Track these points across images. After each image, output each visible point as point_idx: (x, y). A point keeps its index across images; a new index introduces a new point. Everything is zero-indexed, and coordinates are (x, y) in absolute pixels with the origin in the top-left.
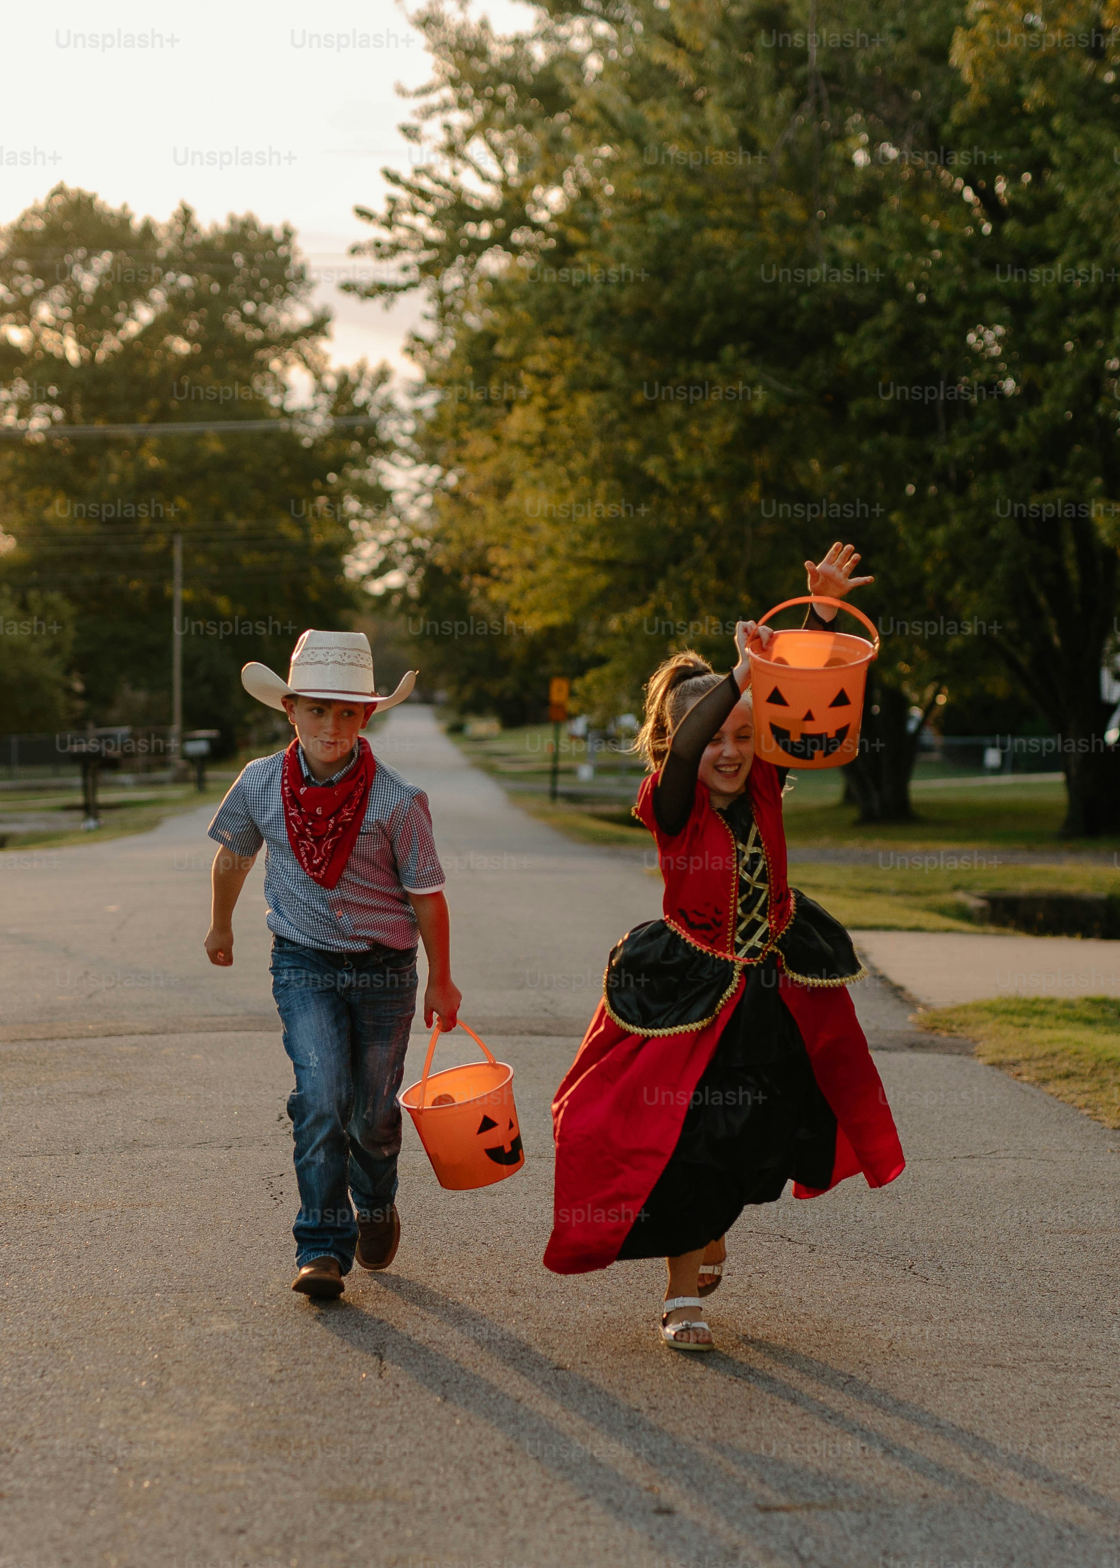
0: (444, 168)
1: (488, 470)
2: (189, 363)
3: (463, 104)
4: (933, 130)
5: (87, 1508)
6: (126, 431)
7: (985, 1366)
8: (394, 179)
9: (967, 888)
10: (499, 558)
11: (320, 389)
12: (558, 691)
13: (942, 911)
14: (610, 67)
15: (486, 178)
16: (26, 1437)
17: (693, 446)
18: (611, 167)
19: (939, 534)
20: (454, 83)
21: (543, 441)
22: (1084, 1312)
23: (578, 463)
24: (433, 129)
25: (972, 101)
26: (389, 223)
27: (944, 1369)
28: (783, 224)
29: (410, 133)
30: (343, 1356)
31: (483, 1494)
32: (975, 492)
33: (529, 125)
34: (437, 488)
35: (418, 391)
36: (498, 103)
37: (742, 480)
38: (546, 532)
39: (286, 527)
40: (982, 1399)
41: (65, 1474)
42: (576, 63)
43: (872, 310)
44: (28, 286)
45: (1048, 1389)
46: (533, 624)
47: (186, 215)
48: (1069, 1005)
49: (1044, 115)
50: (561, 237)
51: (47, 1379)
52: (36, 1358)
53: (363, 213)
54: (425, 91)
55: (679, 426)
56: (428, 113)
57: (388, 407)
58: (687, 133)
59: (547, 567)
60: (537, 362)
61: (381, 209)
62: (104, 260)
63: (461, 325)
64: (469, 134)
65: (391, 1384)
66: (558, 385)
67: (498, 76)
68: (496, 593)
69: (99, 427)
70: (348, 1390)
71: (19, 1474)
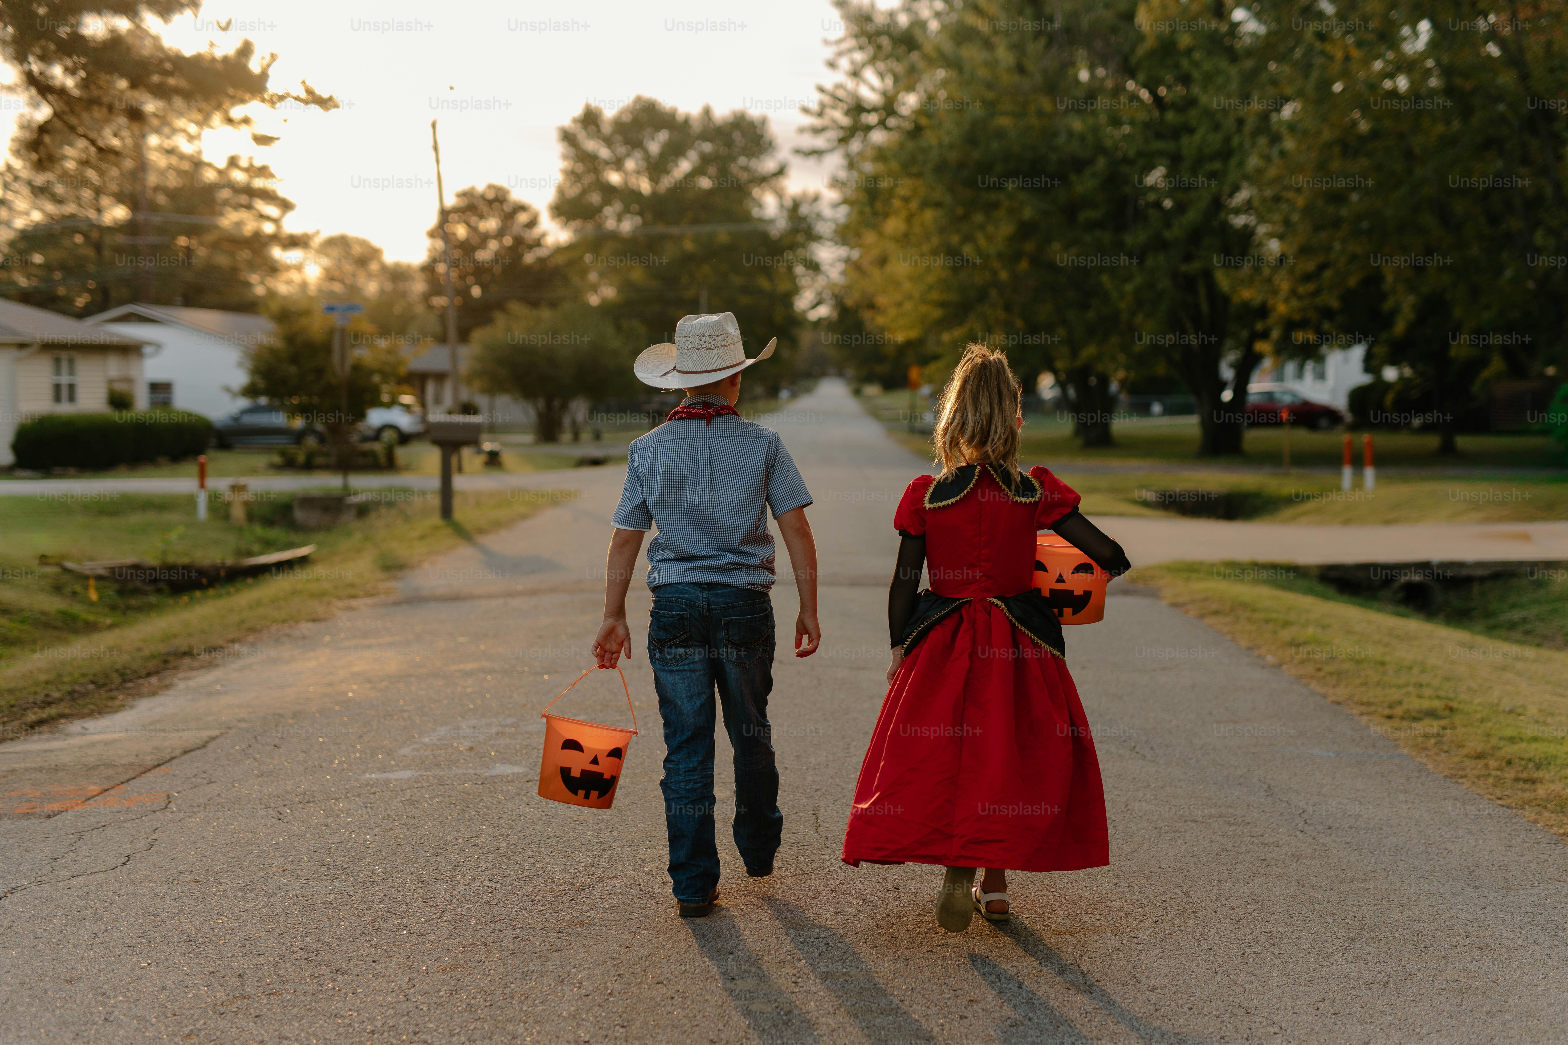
0: (850, 84)
1: (875, 253)
2: (710, 193)
3: (861, 48)
4: (1126, 60)
5: (635, 933)
6: (675, 230)
7: (1186, 821)
8: (821, 90)
9: (1147, 487)
10: (882, 300)
11: (782, 206)
12: (914, 373)
13: (1135, 502)
14: (944, 27)
15: (873, 88)
16: (600, 878)
17: (990, 238)
18: (945, 83)
19: (1129, 287)
20: (856, 36)
21: (906, 235)
22: (1242, 780)
23: (925, 248)
24: (844, 63)
25: (1150, 43)
26: (820, 114)
27: (1161, 824)
28: (1040, 113)
29: (832, 65)
30: (793, 816)
31: (881, 923)
32: (1150, 262)
33: (898, 59)
34: (847, 261)
35: (835, 206)
36: (879, 47)
37: (1017, 257)
38: (907, 286)
39: (763, 283)
40: (1186, 846)
41: (622, 907)
42: (922, 24)
43: (1091, 161)
44: (621, 150)
45: (1226, 839)
46: (900, 337)
47: (707, 112)
48: (1212, 565)
49: (1189, 51)
50: (915, 122)
51: (615, 833)
52: (609, 817)
53: (806, 110)
54: (839, 41)
55: (982, 227)
56: (840, 54)
57: (819, 216)
58: (986, 64)
59: (908, 306)
60: (902, 191)
61: (814, 106)
62: (663, 136)
63: (860, 172)
64: (864, 65)
65: (823, 838)
66: (914, 205)
67: (879, 33)
68: (880, 320)
69: (660, 228)
70: (797, 841)
71: (594, 907)
